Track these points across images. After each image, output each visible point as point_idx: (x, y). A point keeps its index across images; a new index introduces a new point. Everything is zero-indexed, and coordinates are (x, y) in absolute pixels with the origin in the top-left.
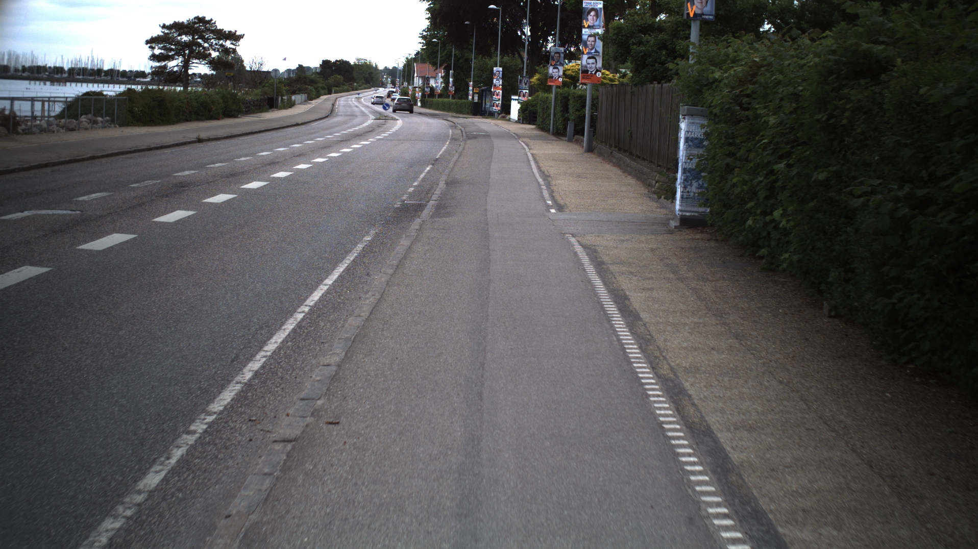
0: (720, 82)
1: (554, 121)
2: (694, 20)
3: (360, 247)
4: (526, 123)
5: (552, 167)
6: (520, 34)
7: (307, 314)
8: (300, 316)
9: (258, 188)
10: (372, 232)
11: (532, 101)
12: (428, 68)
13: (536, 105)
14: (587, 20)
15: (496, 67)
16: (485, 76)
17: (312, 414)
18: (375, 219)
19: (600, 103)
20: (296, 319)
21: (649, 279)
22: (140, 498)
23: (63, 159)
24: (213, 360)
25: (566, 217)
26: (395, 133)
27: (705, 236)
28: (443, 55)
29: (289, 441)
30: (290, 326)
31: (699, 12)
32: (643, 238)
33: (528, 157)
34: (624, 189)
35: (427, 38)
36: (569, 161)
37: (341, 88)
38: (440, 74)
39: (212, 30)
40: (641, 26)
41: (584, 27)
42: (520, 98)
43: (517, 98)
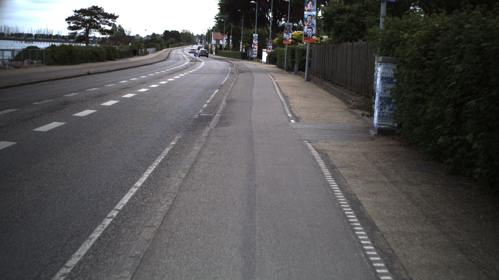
1: (286, 63)
2: (383, 2)
3: (167, 151)
4: (271, 64)
5: (288, 90)
6: (267, 17)
8: (108, 222)
10: (177, 138)
12: (219, 35)
13: (276, 54)
14: (307, 6)
16: (249, 38)
18: (180, 128)
19: (313, 54)
21: (370, 182)
25: (302, 126)
26: (200, 70)
28: (227, 28)
32: (355, 144)
33: (274, 84)
35: (218, 19)
36: (298, 87)
37: (174, 45)
38: (225, 38)
39: (102, 13)
40: (338, 10)
41: (305, 10)
42: (268, 50)
43: (266, 50)
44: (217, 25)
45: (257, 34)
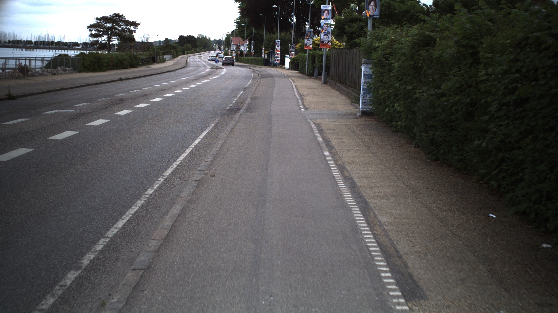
0: (379, 48)
1: (308, 69)
2: (369, 18)
3: (213, 125)
4: (294, 70)
5: (305, 91)
6: (290, 21)
7: (194, 148)
8: (191, 149)
9: (159, 101)
10: (217, 119)
11: (296, 58)
12: (239, 40)
13: (299, 59)
14: (323, 15)
15: (277, 39)
16: (271, 44)
17: (204, 174)
18: (218, 114)
19: (331, 59)
20: (190, 150)
21: (341, 135)
22: (148, 196)
23: (58, 88)
24: (160, 161)
25: (309, 112)
26: (223, 75)
27: (372, 119)
28: (248, 32)
29: (197, 181)
30: (188, 152)
31: (372, 14)
32: (343, 120)
33: (293, 86)
34: (339, 101)
35: (238, 23)
36: (314, 88)
37: (190, 51)
38: (247, 43)
39: (123, 21)
40: (350, 19)
41: (322, 19)
42: (290, 56)
43: (288, 56)
44: (237, 29)
45: (279, 39)
